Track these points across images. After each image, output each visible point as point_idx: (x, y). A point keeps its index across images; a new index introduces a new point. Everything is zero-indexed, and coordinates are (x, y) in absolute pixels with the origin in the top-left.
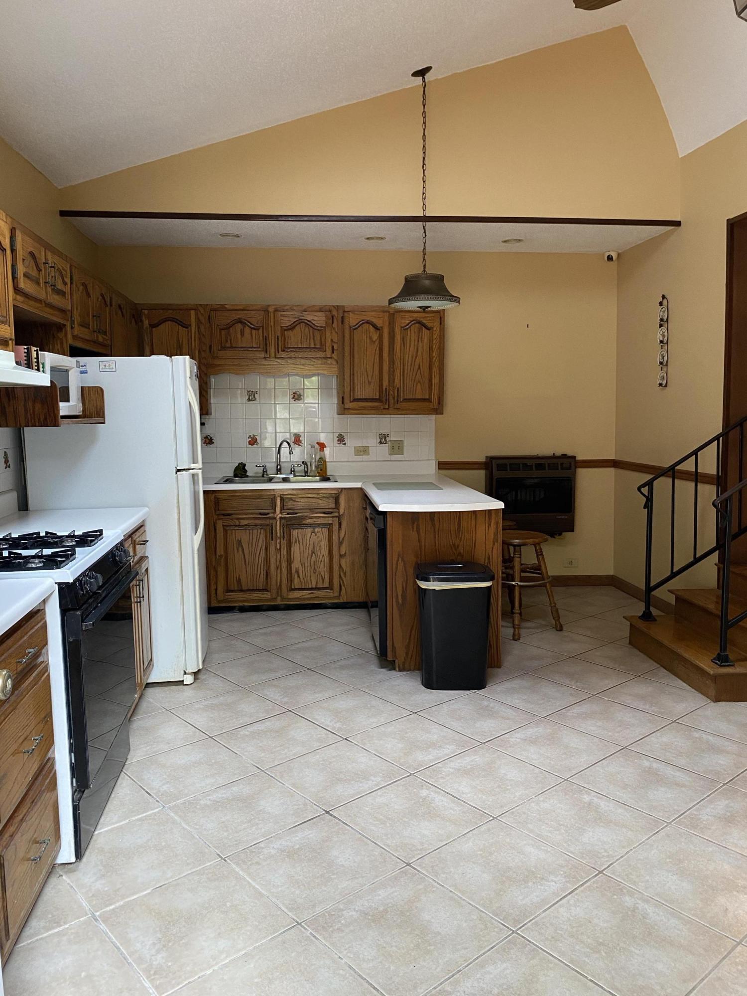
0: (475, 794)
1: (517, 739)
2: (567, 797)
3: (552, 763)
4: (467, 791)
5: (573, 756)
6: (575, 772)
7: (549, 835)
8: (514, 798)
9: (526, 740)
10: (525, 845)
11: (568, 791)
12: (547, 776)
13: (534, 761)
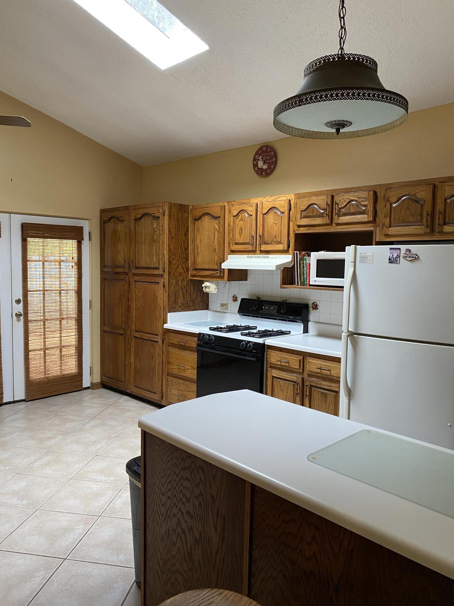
0: (86, 485)
1: (78, 528)
2: (36, 499)
3: (48, 518)
4: (91, 485)
5: (35, 528)
6: (33, 515)
7: (43, 480)
8: (65, 490)
9: (72, 530)
10: (53, 473)
11: (36, 503)
12: (50, 508)
13: (61, 515)
